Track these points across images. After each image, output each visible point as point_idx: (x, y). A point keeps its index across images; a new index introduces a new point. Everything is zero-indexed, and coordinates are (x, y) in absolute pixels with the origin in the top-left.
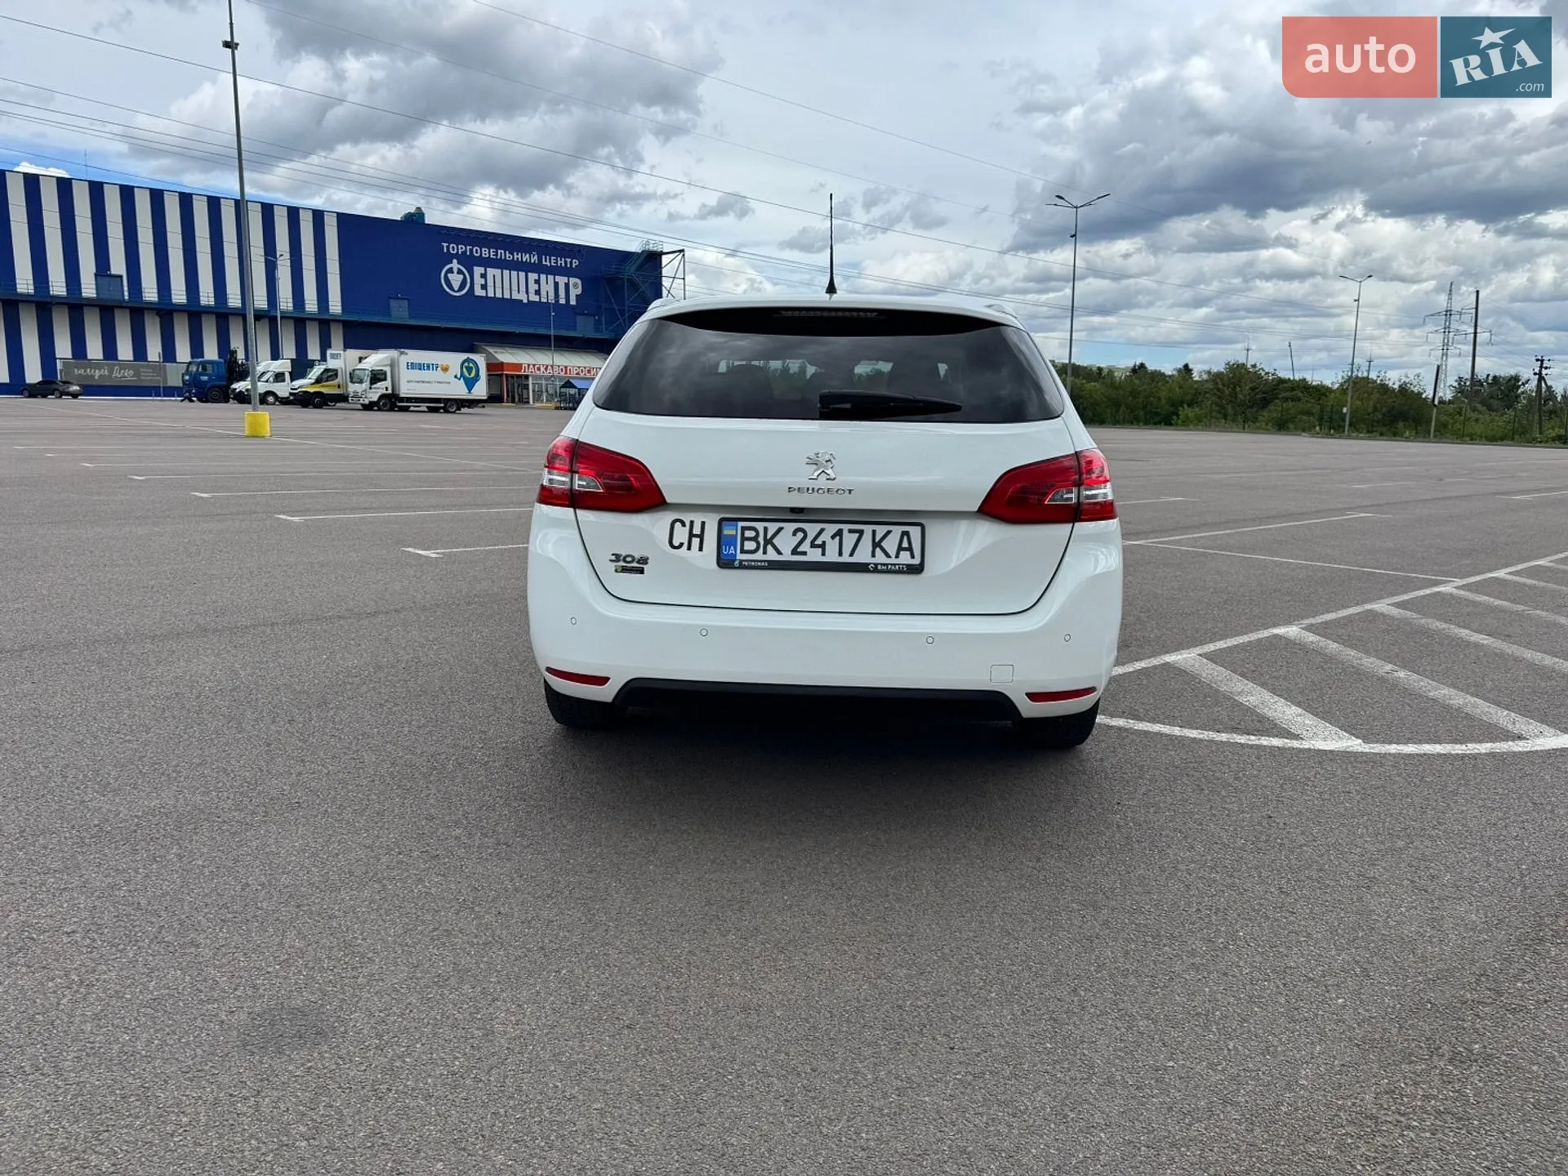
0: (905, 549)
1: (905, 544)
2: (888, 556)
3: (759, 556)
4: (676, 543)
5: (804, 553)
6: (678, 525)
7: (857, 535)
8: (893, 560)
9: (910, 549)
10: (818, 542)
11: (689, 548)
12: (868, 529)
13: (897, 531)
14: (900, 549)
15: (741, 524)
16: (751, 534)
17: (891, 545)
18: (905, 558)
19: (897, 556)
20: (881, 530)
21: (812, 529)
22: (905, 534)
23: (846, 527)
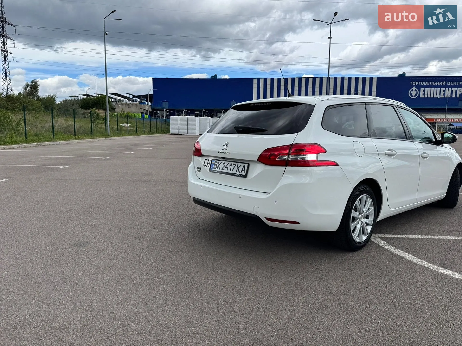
0: (243, 170)
1: (243, 169)
2: (239, 172)
3: (216, 169)
4: (205, 165)
5: (224, 169)
6: (206, 160)
7: (234, 165)
8: (240, 173)
9: (244, 171)
10: (227, 167)
11: (207, 166)
12: (237, 164)
13: (243, 165)
14: (242, 170)
15: (215, 161)
16: (216, 163)
17: (240, 169)
18: (243, 173)
19: (241, 172)
20: (240, 164)
21: (227, 163)
22: (244, 166)
23: (233, 163)
